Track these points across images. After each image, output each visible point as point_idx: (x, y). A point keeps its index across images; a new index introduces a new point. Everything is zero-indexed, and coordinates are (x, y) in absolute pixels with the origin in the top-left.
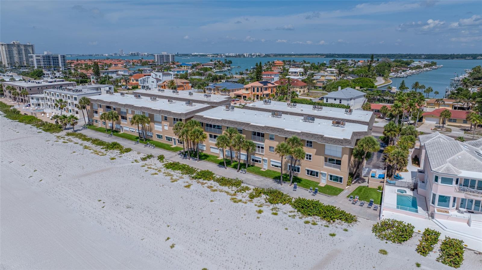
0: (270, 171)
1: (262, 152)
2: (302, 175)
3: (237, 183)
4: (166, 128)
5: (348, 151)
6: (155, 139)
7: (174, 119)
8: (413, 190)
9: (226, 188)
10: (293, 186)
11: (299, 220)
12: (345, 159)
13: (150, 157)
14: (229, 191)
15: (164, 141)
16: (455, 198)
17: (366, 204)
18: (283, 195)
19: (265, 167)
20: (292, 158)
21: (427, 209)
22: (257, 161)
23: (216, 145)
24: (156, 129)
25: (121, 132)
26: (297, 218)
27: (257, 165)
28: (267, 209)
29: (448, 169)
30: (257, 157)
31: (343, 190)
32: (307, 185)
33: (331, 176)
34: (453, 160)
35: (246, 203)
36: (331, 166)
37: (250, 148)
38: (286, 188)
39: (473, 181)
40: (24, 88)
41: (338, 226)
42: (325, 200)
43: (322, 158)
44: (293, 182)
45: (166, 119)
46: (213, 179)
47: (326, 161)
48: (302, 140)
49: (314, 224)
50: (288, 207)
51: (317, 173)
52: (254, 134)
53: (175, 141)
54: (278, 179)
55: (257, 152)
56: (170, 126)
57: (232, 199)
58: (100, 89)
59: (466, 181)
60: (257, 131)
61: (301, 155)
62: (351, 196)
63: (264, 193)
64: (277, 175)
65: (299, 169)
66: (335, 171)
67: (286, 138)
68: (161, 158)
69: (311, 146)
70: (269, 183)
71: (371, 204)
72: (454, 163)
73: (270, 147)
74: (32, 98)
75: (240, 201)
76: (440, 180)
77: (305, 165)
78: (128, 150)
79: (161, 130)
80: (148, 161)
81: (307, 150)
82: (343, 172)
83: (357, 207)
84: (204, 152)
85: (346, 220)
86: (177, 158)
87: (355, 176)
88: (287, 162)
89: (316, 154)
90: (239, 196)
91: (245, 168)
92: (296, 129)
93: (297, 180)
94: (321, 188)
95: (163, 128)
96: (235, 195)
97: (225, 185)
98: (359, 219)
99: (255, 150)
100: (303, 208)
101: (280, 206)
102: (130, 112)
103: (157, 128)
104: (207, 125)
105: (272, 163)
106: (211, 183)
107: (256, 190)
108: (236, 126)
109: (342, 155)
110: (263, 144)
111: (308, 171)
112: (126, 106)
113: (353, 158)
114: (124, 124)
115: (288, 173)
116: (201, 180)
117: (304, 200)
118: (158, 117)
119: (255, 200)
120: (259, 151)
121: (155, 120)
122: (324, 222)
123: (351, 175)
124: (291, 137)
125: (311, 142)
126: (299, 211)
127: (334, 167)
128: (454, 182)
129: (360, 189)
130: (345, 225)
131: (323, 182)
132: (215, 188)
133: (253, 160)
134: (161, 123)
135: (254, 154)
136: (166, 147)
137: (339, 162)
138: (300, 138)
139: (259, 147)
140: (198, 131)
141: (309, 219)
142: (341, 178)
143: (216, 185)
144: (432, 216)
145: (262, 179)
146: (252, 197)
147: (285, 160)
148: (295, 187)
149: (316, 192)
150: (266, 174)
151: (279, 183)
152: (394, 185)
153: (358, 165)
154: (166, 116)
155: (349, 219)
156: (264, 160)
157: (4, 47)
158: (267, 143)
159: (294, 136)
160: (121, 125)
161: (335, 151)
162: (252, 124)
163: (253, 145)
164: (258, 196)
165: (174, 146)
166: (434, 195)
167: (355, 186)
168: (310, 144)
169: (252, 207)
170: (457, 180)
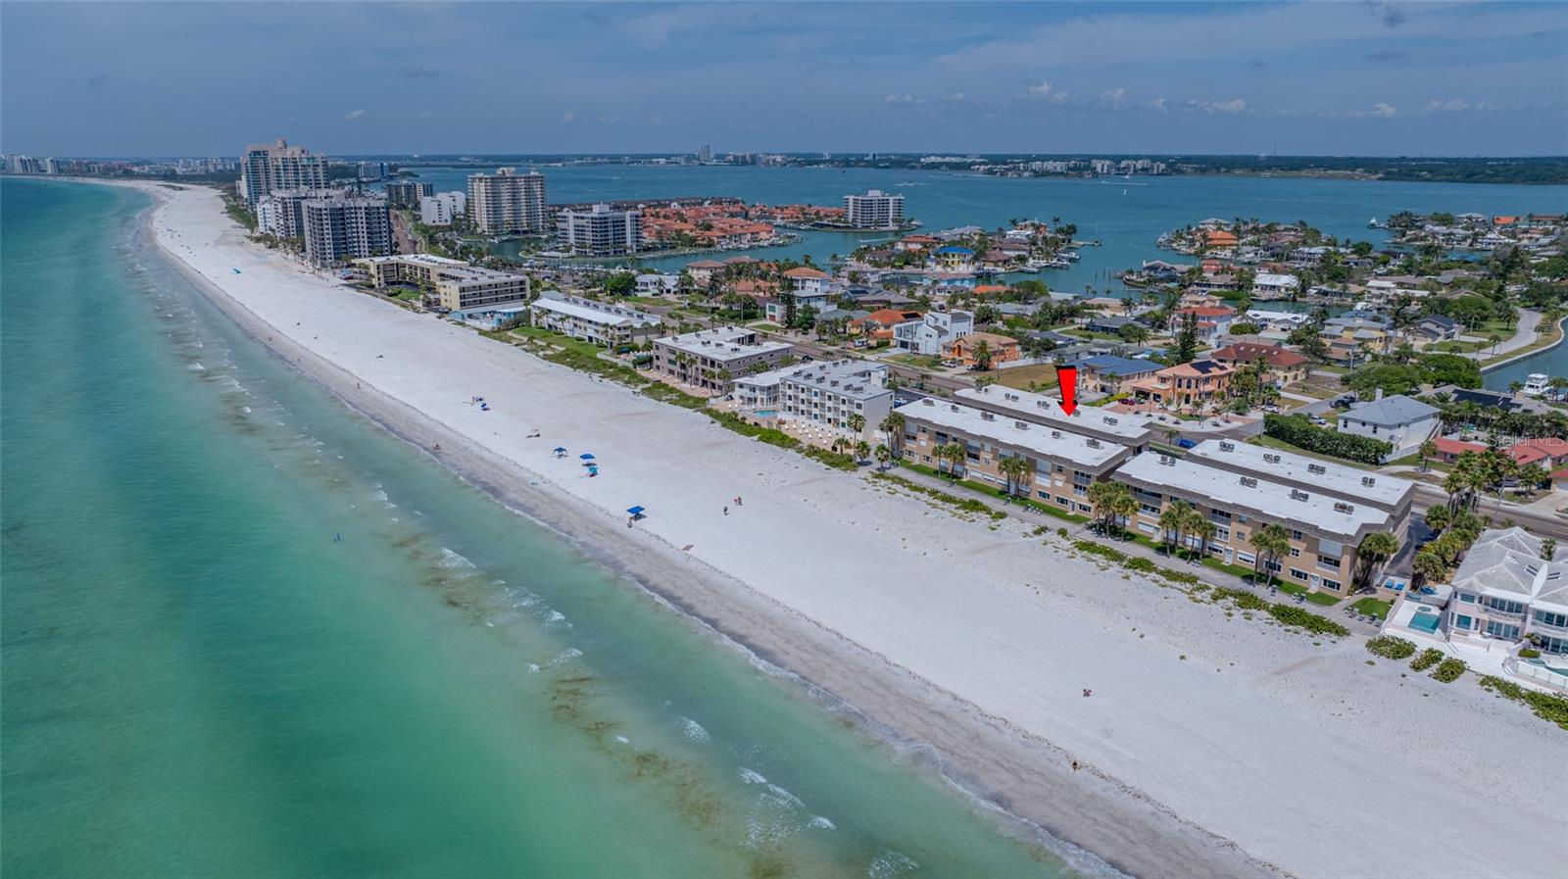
0: (1236, 566)
1: (1226, 538)
2: (1284, 575)
3: (1192, 579)
4: (1059, 484)
5: (1349, 551)
6: (1035, 497)
7: (1077, 473)
8: (1442, 609)
9: (1177, 584)
10: (1270, 589)
11: (1278, 628)
12: (1346, 560)
13: (1043, 530)
14: (1183, 588)
15: (1052, 503)
16: (1477, 621)
17: (1367, 619)
18: (1257, 599)
19: (1228, 560)
20: (1272, 551)
21: (1445, 630)
22: (1216, 550)
23: (1159, 524)
24: (1037, 482)
25: (965, 480)
26: (1276, 626)
27: (1215, 555)
28: (1238, 614)
29: (1470, 585)
30: (1216, 544)
31: (1340, 600)
32: (1290, 590)
33: (1325, 581)
34: (1484, 574)
35: (1209, 604)
36: (1325, 567)
37: (1208, 532)
38: (1261, 591)
39: (1503, 602)
40: (716, 362)
41: (1325, 638)
42: (1312, 609)
43: (1315, 556)
44: (1270, 585)
45: (1060, 470)
46: (1155, 570)
47: (1320, 560)
48: (1288, 530)
49: (1296, 633)
50: (1265, 614)
51: (1306, 575)
52: (1215, 511)
53: (1073, 506)
54: (1249, 578)
55: (1217, 538)
56: (1067, 481)
57: (1190, 598)
58: (870, 375)
59: (1495, 600)
60: (1219, 508)
61: (1285, 550)
62: (1350, 609)
63: (1231, 595)
64: (1247, 573)
65: (1279, 567)
66: (1332, 574)
67: (1264, 525)
68: (1063, 532)
69: (1299, 538)
70: (1237, 583)
71: (1374, 618)
72: (1482, 579)
73: (1238, 533)
74: (741, 386)
75: (1202, 601)
76: (1459, 597)
77: (1289, 564)
78: (1002, 515)
79: (1049, 486)
80: (1045, 536)
81: (1293, 543)
82: (1344, 575)
83: (1354, 621)
84: (1127, 529)
85: (1337, 633)
86: (1089, 536)
87: (1362, 583)
88: (1264, 556)
89: (1306, 550)
90: (1198, 595)
91: (1198, 559)
92: (1280, 513)
93: (1276, 582)
94: (1309, 595)
95: (1053, 484)
96: (1191, 593)
97: (1175, 580)
98: (1353, 633)
99: (1215, 535)
100: (1283, 615)
101: (1253, 611)
102: (988, 447)
103: (1041, 482)
104: (1135, 489)
105: (1239, 555)
106: (1153, 575)
107: (1219, 589)
108: (1187, 497)
109: (1342, 555)
110: (1227, 527)
111: (1293, 571)
112: (982, 438)
113: (1359, 560)
114: (970, 466)
115: (1264, 572)
116: (1138, 571)
117: (1285, 607)
118: (1042, 464)
119: (1219, 601)
120: (1221, 537)
121: (1038, 467)
122: (1309, 633)
123: (1356, 581)
124: (1272, 524)
125: (1300, 533)
126: (1278, 618)
127: (1330, 569)
128: (1476, 601)
129: (1364, 601)
130: (1334, 637)
131: (1314, 588)
132: (1161, 583)
133: (1210, 548)
134: (1050, 474)
135: (1212, 540)
136: (1059, 513)
137: (1337, 564)
138: (1284, 526)
139: (1221, 531)
140: (1129, 501)
141: (1291, 627)
142: (1339, 585)
143: (1163, 580)
144: (1448, 639)
145: (1225, 576)
146: (1215, 598)
147: (1261, 553)
148: (1274, 591)
149: (1302, 599)
150: (1231, 570)
151: (1251, 583)
152: (1418, 600)
153: (1367, 570)
154: (1059, 465)
155: (1341, 632)
156: (1226, 550)
157: (483, 184)
158: (1233, 528)
159: (1277, 523)
160: (967, 467)
161: (1333, 549)
162: (1212, 497)
163: (1213, 528)
164: (1223, 598)
165: (1071, 513)
166: (1453, 614)
167: (1358, 596)
168: (1298, 535)
169: (1218, 608)
170: (1481, 598)
